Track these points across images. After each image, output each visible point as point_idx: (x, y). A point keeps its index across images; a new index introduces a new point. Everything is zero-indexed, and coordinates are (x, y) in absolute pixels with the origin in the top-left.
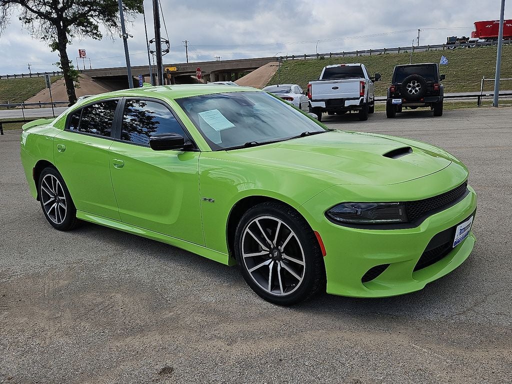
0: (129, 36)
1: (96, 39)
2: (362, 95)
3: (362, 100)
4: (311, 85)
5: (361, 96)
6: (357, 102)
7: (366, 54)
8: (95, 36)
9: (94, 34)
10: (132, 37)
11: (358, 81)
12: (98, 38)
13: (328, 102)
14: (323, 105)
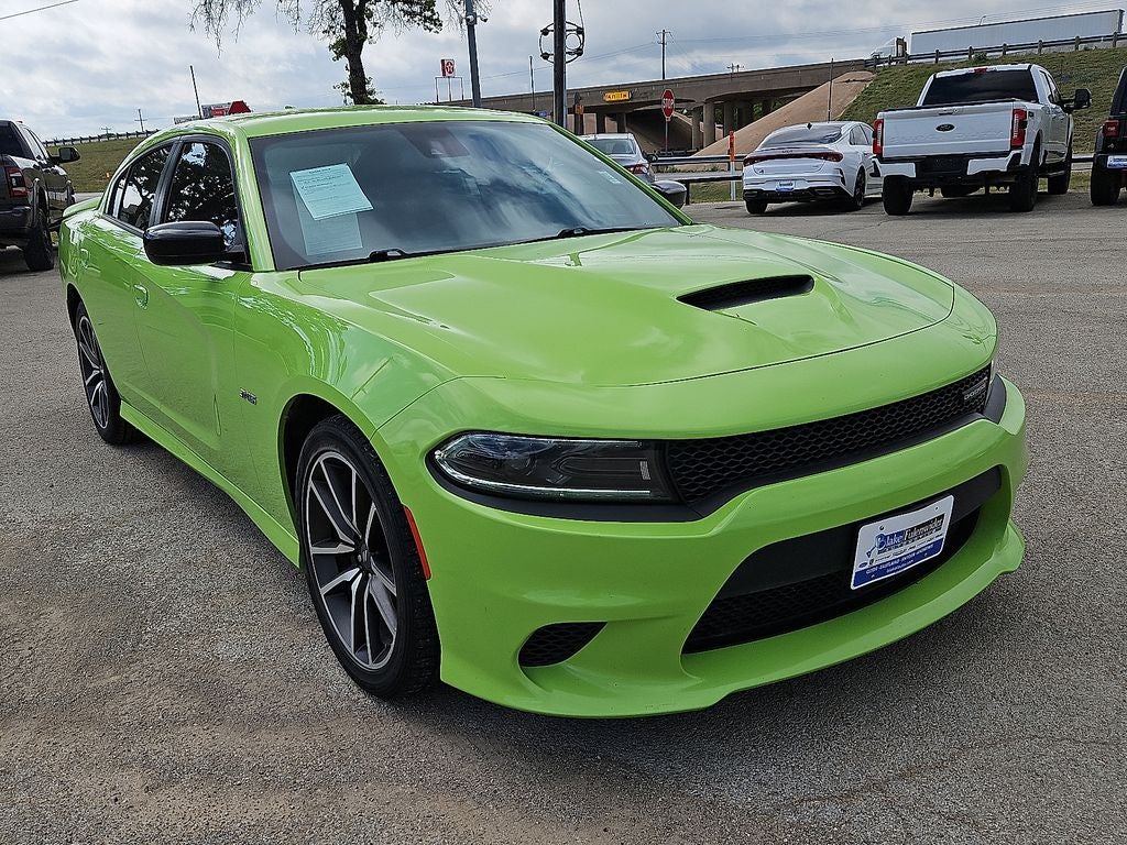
0: (478, 19)
1: (430, 30)
2: (1017, 143)
3: (1017, 157)
4: (881, 122)
5: (1013, 148)
6: (1001, 165)
7: (1101, 45)
8: (427, 24)
9: (426, 19)
10: (485, 21)
11: (1007, 109)
12: (435, 29)
13: (924, 163)
14: (909, 170)
